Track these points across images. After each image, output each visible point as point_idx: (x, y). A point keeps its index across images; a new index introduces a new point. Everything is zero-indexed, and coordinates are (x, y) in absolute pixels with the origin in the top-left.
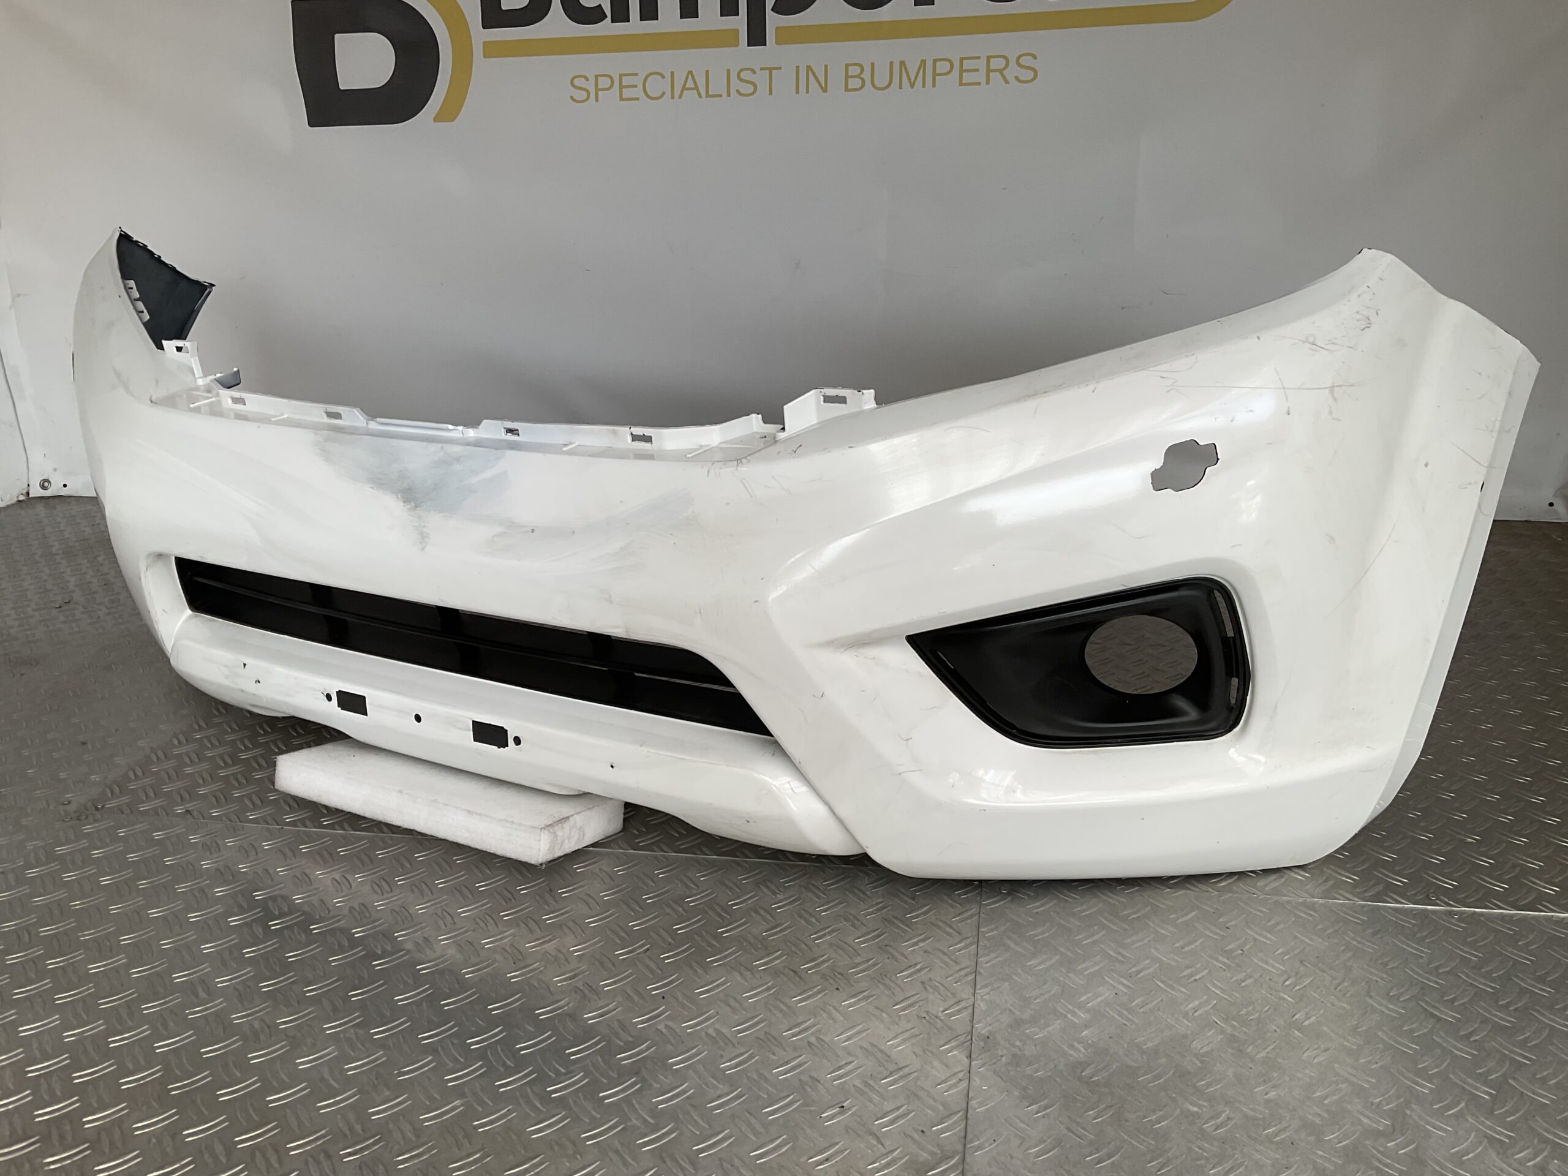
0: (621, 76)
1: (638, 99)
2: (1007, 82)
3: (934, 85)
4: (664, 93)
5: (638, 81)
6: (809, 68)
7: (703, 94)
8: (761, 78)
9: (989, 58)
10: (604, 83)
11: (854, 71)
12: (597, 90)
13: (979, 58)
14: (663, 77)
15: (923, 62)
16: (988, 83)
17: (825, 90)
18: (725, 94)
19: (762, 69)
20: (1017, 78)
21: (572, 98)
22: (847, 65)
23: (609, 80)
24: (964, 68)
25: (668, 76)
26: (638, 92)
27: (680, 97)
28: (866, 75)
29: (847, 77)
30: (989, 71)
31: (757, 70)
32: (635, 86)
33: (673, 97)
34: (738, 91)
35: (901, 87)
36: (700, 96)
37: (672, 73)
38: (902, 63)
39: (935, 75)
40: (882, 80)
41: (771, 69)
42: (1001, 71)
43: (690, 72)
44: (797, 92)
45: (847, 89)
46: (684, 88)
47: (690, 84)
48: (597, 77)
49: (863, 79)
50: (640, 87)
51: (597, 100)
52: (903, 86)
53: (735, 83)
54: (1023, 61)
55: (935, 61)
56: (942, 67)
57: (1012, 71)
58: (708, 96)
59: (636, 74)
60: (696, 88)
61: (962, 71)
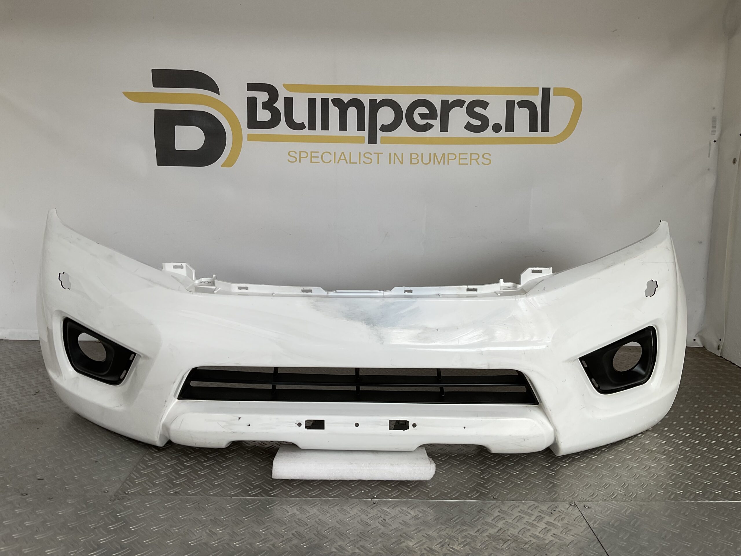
0: (311, 152)
1: (319, 162)
2: (478, 164)
3: (448, 164)
4: (331, 161)
5: (319, 155)
6: (395, 154)
7: (348, 162)
8: (374, 157)
9: (471, 154)
10: (303, 155)
11: (414, 156)
12: (300, 158)
13: (467, 154)
14: (331, 154)
15: (444, 154)
16: (471, 164)
17: (402, 163)
18: (358, 162)
19: (374, 153)
20: (482, 163)
21: (288, 160)
22: (411, 154)
23: (306, 154)
24: (461, 157)
25: (333, 154)
26: (319, 160)
27: (338, 162)
28: (420, 158)
29: (411, 158)
30: (471, 159)
31: (372, 153)
32: (318, 157)
33: (335, 163)
34: (364, 162)
35: (434, 164)
36: (347, 163)
37: (335, 153)
38: (435, 154)
39: (449, 160)
40: (426, 160)
41: (378, 154)
42: (476, 160)
43: (343, 153)
44: (390, 163)
45: (411, 163)
46: (340, 159)
47: (343, 157)
48: (300, 152)
49: (418, 160)
50: (320, 157)
51: (300, 162)
52: (435, 163)
53: (363, 159)
54: (485, 156)
55: (448, 154)
56: (452, 157)
57: (481, 160)
58: (350, 163)
59: (319, 152)
60: (345, 159)
61: (460, 159)
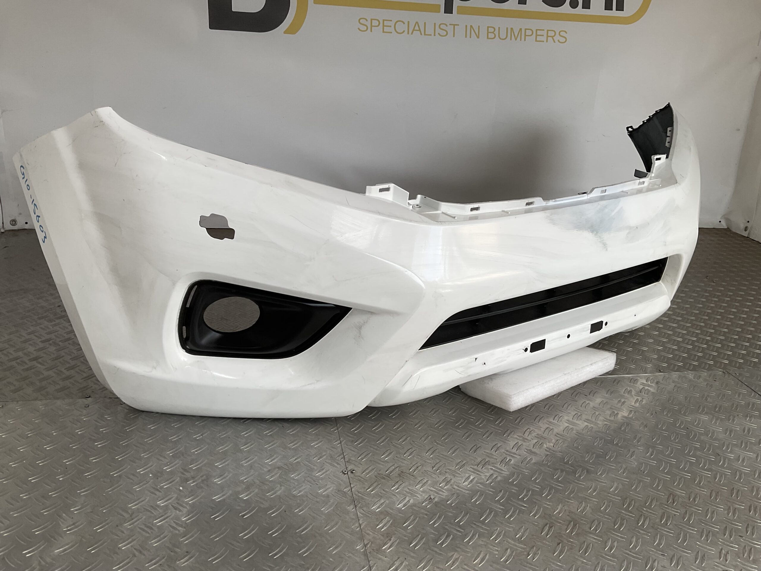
0: (384, 20)
1: (391, 33)
2: (555, 42)
3: (525, 40)
4: (404, 31)
5: (392, 24)
6: (471, 26)
7: (423, 33)
8: (450, 29)
9: (548, 31)
10: (375, 23)
11: (491, 30)
12: (372, 26)
13: (544, 30)
14: (404, 23)
15: (521, 29)
16: (547, 41)
17: (478, 37)
18: (433, 34)
19: (450, 24)
20: (559, 41)
21: (359, 29)
22: (488, 27)
23: (378, 23)
24: (538, 34)
25: (406, 23)
26: (392, 29)
27: (412, 34)
28: (496, 32)
29: (488, 32)
30: (548, 36)
31: (448, 24)
32: (390, 26)
33: (408, 33)
34: (439, 34)
35: (511, 39)
36: (421, 34)
37: (408, 22)
38: (512, 29)
39: (526, 35)
40: (503, 36)
41: (454, 25)
42: (552, 37)
43: (417, 23)
44: (466, 37)
45: (488, 38)
46: (414, 30)
47: (417, 28)
48: (372, 20)
49: (494, 34)
50: (393, 27)
51: (371, 31)
52: (512, 39)
53: (438, 30)
54: (562, 33)
55: (526, 29)
56: (529, 32)
57: (557, 38)
58: (425, 34)
59: (391, 21)
60: (420, 30)
61: (537, 35)
